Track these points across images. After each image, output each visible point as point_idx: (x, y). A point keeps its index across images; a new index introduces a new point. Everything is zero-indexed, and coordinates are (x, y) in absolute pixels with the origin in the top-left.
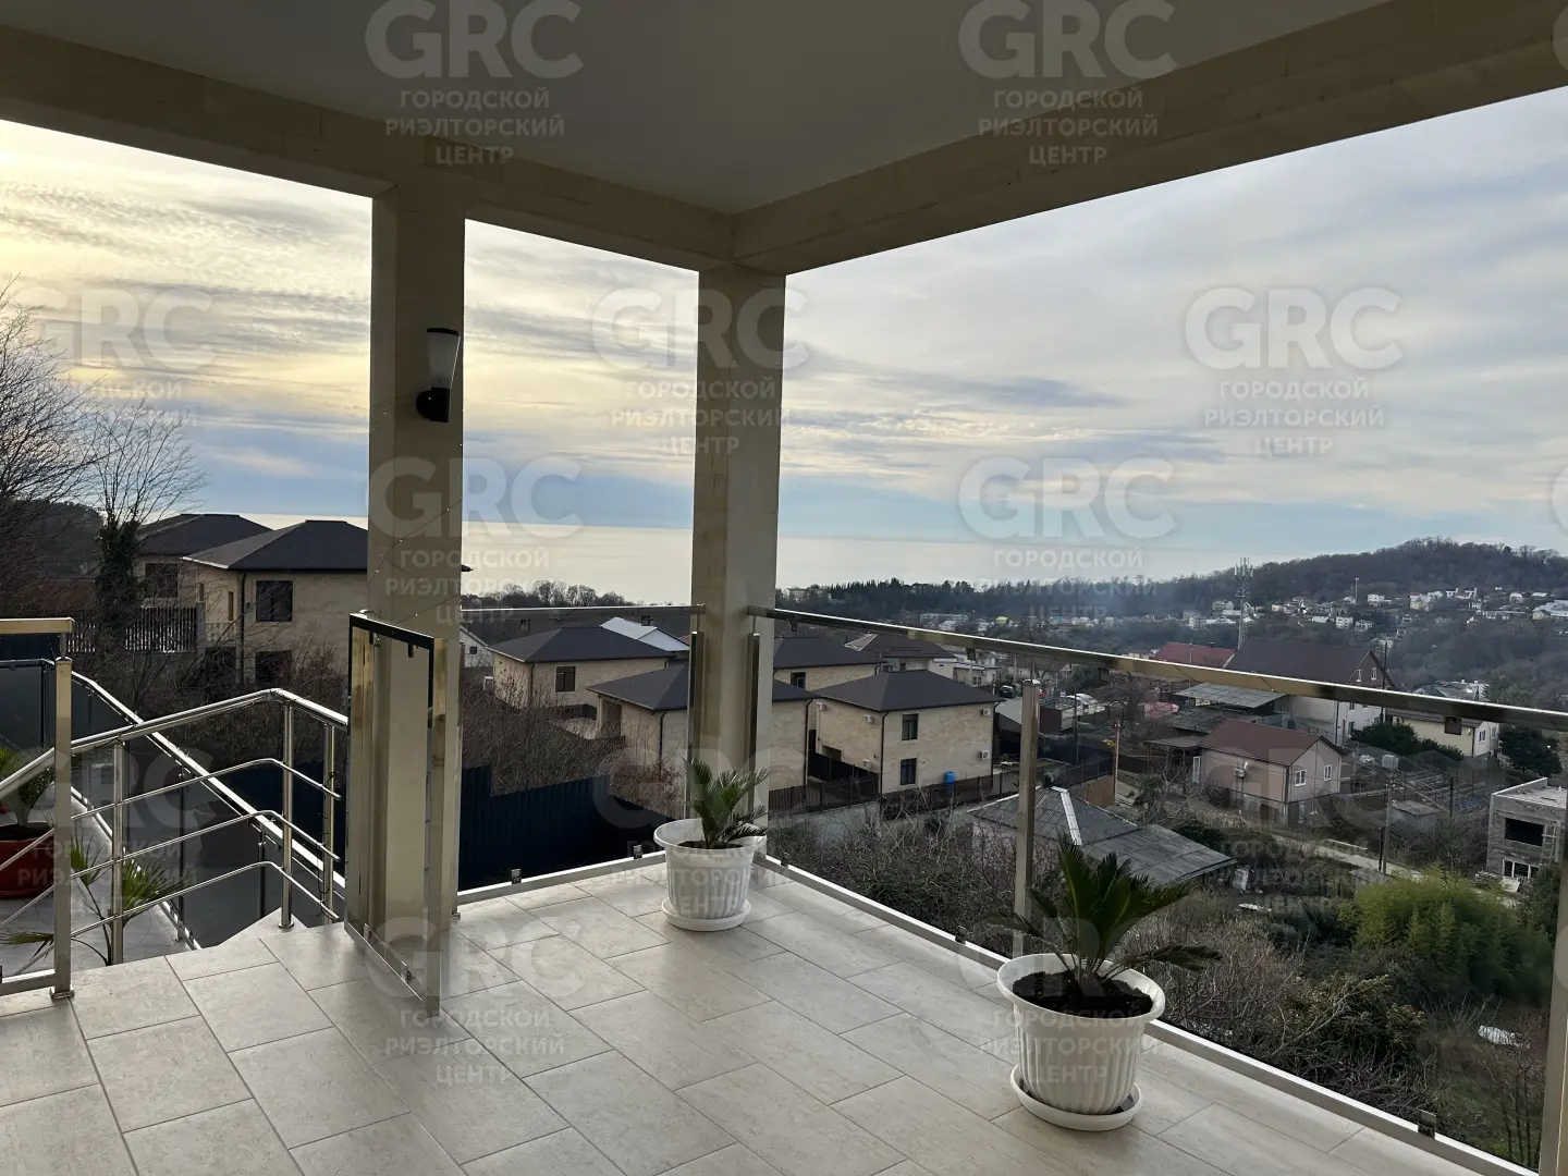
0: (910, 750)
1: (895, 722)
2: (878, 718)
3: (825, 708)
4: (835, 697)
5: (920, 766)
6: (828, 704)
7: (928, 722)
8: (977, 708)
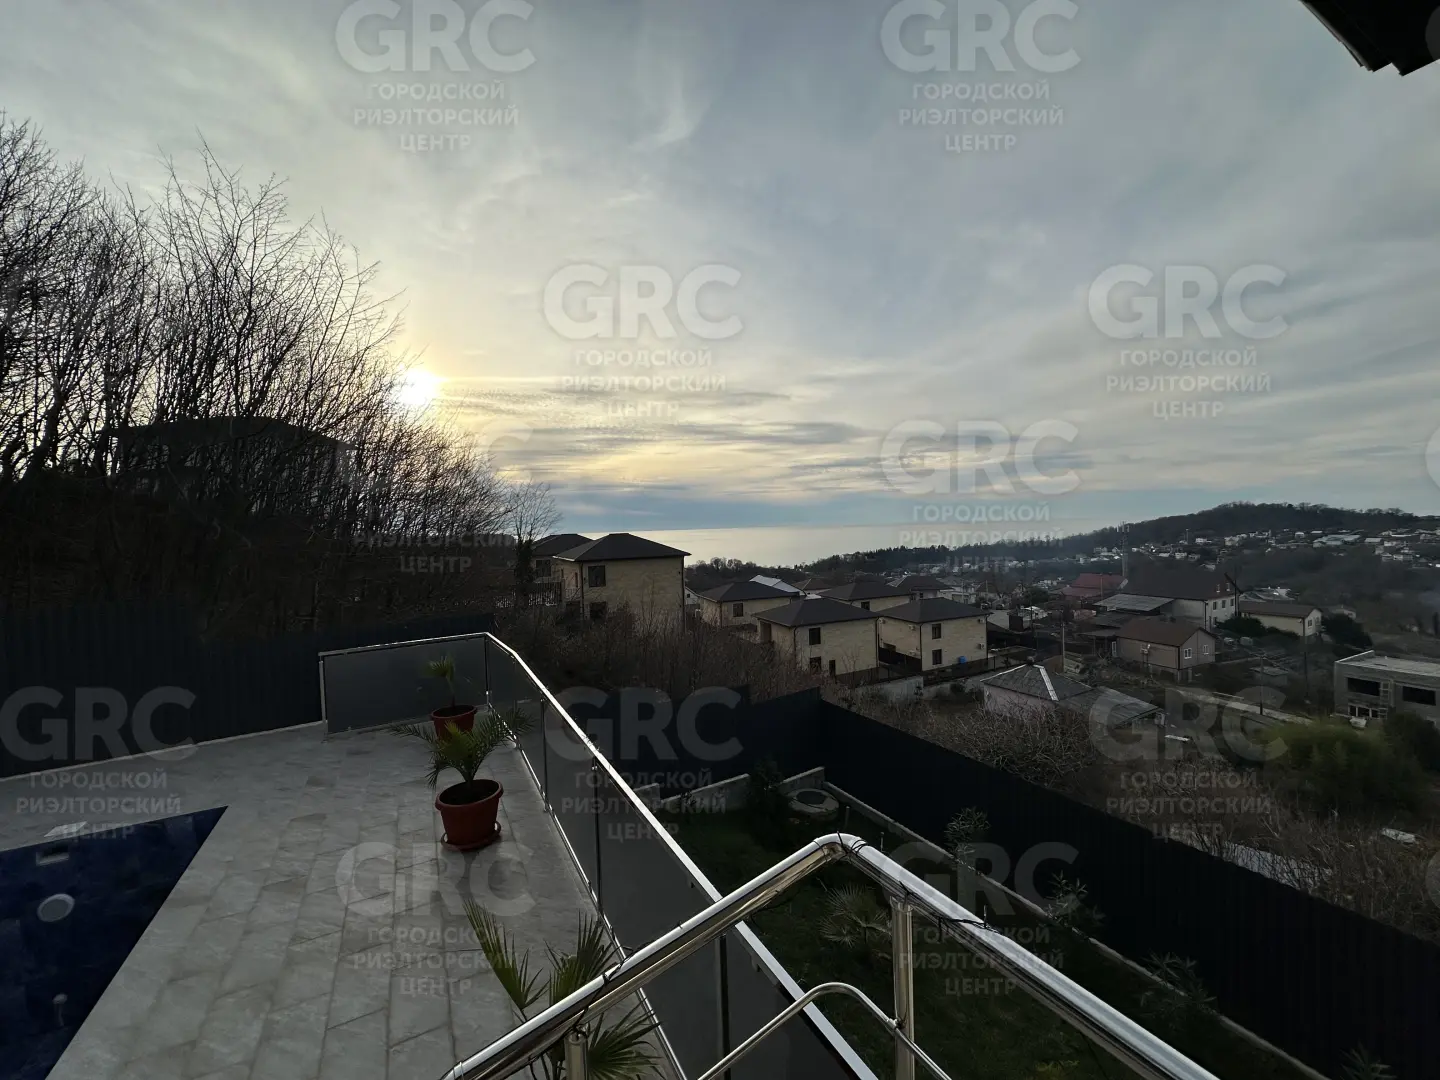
0: (937, 645)
1: (927, 629)
2: (917, 627)
3: (884, 622)
4: (889, 615)
5: (943, 654)
6: (886, 620)
7: (947, 628)
8: (975, 620)
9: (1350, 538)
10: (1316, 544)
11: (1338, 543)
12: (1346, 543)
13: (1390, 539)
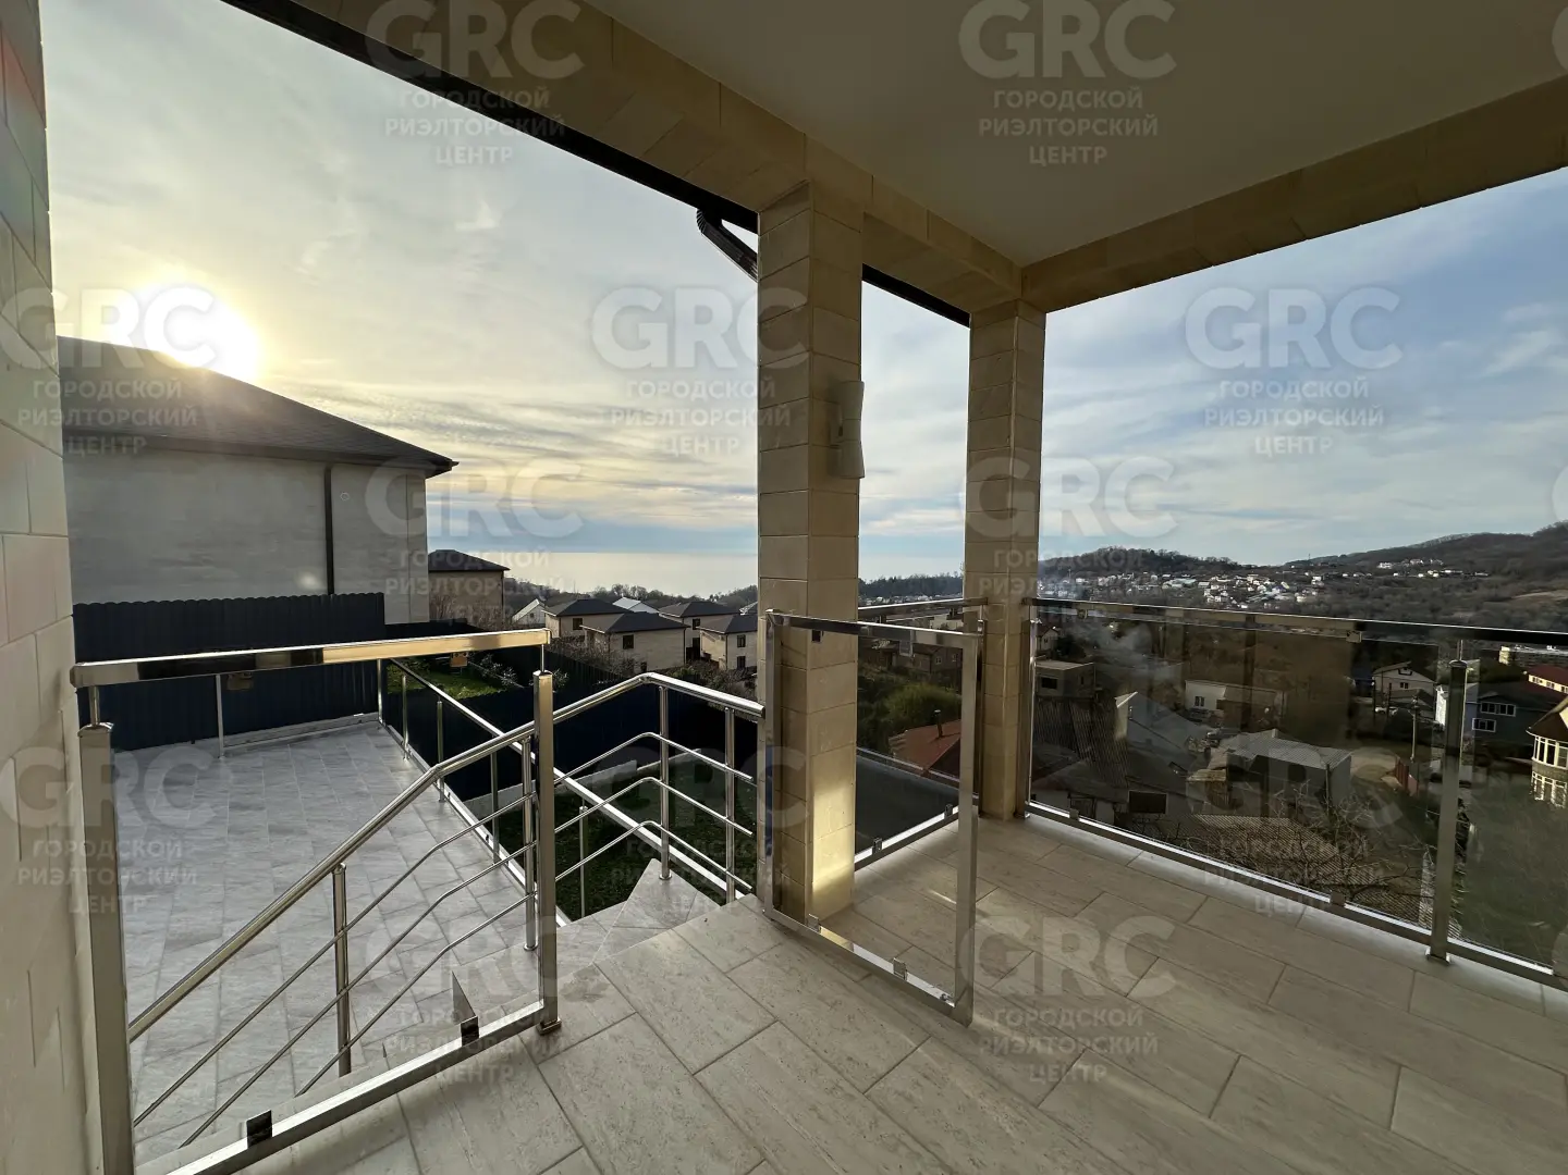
9: (1190, 582)
10: (1165, 587)
11: (1179, 586)
12: (1185, 586)
13: (1215, 582)
